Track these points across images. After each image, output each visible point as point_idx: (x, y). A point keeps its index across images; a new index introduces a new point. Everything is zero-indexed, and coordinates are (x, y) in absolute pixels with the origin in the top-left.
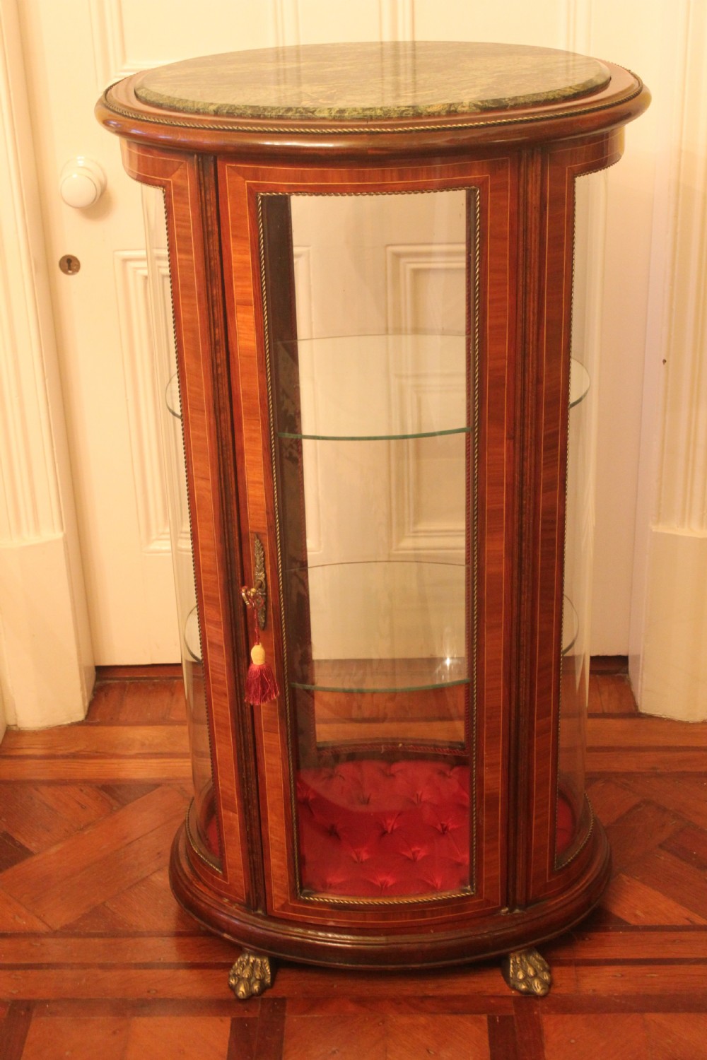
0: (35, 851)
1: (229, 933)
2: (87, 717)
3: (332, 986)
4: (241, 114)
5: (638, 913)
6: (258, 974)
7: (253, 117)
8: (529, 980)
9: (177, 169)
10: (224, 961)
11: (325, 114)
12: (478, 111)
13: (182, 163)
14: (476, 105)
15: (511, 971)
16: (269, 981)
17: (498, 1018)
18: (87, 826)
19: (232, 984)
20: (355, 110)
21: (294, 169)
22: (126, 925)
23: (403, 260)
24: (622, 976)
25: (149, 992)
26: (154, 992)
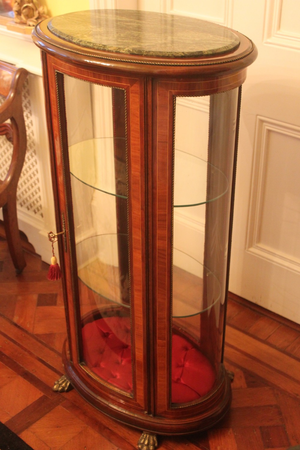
6: (64, 385)
8: (144, 445)
15: (141, 438)
16: (66, 390)
23: (264, 124)
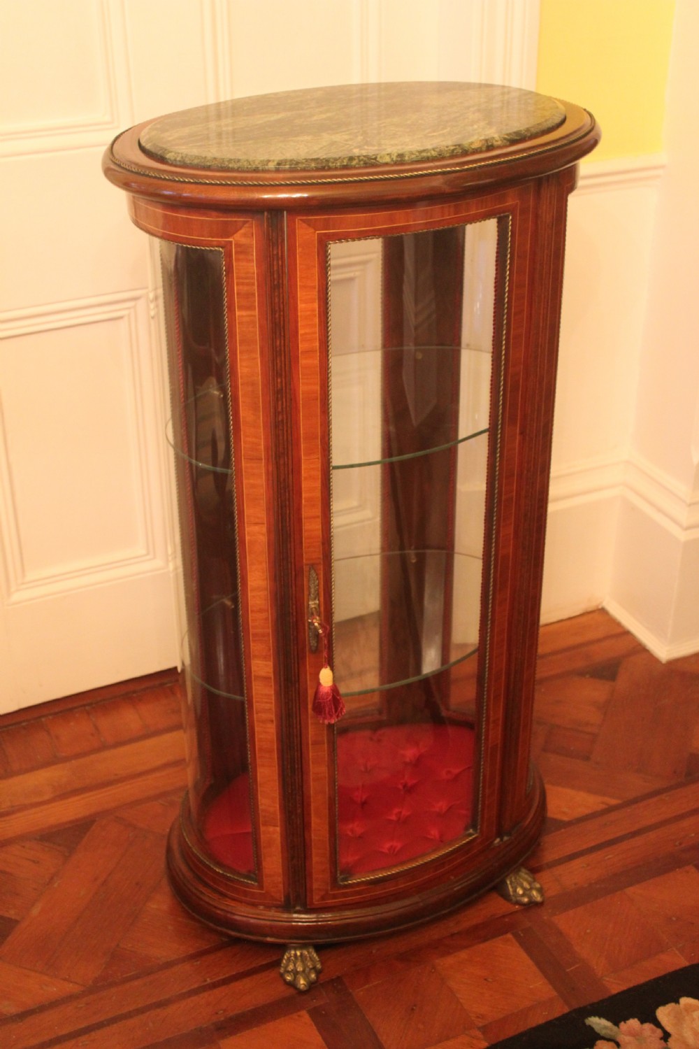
0: (18, 918)
1: (271, 936)
3: (372, 952)
4: (305, 168)
5: (565, 810)
6: (310, 964)
7: (317, 169)
8: (528, 892)
9: (241, 229)
10: (264, 963)
11: (387, 159)
12: (508, 143)
13: (247, 222)
14: (505, 139)
15: (511, 890)
17: (520, 932)
18: (52, 879)
19: (290, 981)
20: (412, 153)
21: (364, 215)
22: (153, 959)
24: (588, 865)
25: (217, 1013)
26: (222, 1012)
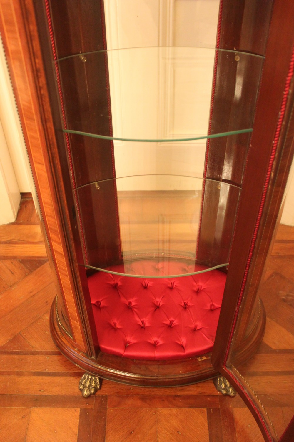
1: (78, 364)
2: (16, 220)
15: (218, 383)
16: (99, 387)
17: (212, 410)
18: (14, 284)
19: (81, 389)
22: (30, 347)
25: (40, 391)
26: (42, 391)
